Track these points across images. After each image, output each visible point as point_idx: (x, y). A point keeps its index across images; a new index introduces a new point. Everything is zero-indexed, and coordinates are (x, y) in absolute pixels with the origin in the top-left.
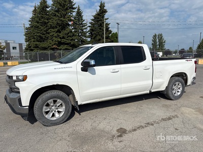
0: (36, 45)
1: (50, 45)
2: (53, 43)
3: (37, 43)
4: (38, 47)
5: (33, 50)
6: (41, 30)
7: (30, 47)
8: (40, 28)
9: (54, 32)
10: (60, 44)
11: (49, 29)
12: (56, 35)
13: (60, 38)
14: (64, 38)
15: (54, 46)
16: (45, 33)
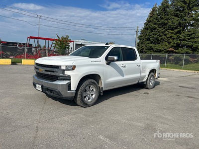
0: (151, 47)
1: (166, 48)
2: (169, 46)
3: (152, 45)
4: (152, 49)
5: (146, 52)
6: (159, 32)
7: (143, 49)
8: (158, 29)
9: (172, 33)
10: (178, 46)
11: (167, 30)
12: (175, 36)
13: (180, 40)
14: (185, 40)
15: (170, 49)
16: (162, 34)
